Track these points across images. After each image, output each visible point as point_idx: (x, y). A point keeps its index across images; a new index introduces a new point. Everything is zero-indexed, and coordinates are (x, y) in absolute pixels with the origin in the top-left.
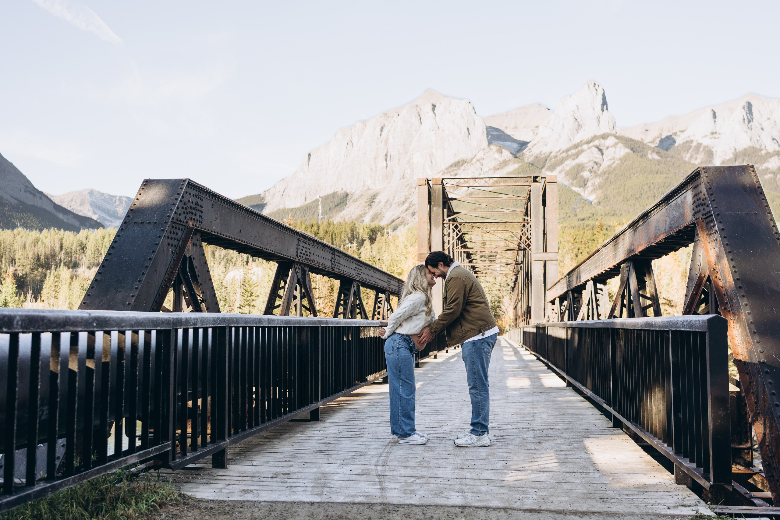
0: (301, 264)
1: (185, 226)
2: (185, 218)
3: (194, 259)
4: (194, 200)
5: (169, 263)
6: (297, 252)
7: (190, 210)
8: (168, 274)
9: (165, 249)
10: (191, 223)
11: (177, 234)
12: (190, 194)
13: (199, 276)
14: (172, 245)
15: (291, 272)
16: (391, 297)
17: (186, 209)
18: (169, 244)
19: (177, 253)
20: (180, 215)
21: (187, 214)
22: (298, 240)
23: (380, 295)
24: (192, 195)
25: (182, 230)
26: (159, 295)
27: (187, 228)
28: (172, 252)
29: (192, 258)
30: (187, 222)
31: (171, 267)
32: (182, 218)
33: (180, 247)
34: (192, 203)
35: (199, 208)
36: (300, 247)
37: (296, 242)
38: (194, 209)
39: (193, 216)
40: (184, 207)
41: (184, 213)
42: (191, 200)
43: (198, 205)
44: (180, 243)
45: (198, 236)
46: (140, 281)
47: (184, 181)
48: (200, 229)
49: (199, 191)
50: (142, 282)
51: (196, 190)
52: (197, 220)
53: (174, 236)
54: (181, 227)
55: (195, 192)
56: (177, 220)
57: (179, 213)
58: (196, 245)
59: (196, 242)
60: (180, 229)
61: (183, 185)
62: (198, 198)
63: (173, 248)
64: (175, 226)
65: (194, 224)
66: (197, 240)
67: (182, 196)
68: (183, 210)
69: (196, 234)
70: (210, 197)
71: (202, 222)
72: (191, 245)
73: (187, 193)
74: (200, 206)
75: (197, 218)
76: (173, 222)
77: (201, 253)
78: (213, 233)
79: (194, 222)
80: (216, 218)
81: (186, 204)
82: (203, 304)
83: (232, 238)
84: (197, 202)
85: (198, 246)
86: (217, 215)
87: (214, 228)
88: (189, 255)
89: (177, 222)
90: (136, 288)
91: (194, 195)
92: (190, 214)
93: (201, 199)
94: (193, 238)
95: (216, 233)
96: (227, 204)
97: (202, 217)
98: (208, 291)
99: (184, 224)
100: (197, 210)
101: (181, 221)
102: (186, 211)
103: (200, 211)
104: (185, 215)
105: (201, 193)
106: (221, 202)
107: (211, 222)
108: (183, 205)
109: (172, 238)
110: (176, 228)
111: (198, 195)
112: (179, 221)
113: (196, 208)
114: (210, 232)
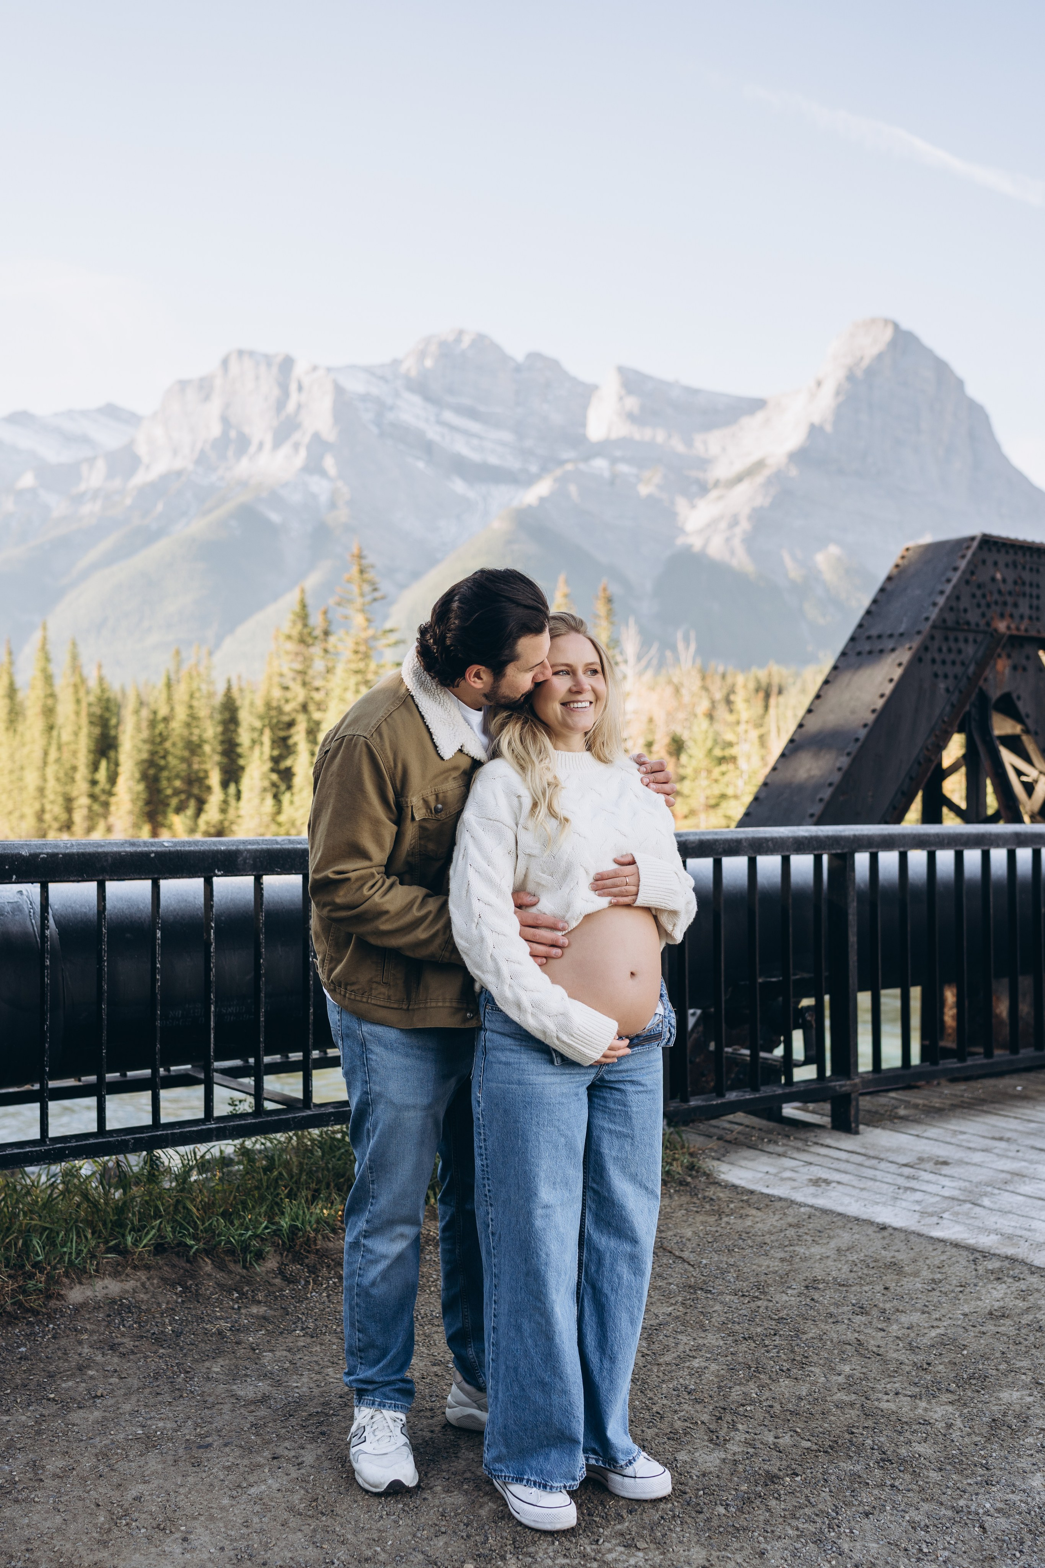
1: (987, 632)
2: (983, 615)
3: (1019, 698)
4: (1011, 575)
5: (937, 712)
7: (996, 596)
8: (936, 736)
9: (928, 685)
10: (1002, 626)
11: (960, 651)
12: (996, 564)
13: (1036, 733)
14: (946, 676)
17: (984, 596)
18: (936, 675)
19: (961, 692)
20: (965, 611)
21: (988, 606)
24: (1001, 564)
26: (911, 778)
27: (992, 635)
28: (947, 690)
29: (1014, 696)
30: (988, 624)
31: (944, 722)
32: (973, 616)
33: (969, 678)
34: (1004, 581)
35: (1027, 589)
38: (1010, 593)
39: (1009, 609)
40: (979, 593)
41: (979, 606)
42: (999, 576)
43: (1024, 583)
44: (972, 669)
45: (1028, 649)
46: (848, 754)
47: (973, 539)
48: (1033, 633)
49: (1024, 555)
50: (852, 756)
51: (1016, 553)
52: (1022, 617)
53: (952, 656)
54: (971, 637)
55: (1010, 558)
56: (958, 623)
57: (962, 607)
58: (1024, 669)
59: (1024, 662)
60: (971, 639)
61: (968, 548)
62: (1024, 568)
63: (951, 682)
64: (951, 636)
65: (1013, 626)
66: (1028, 658)
67: (964, 572)
68: (976, 600)
69: (1022, 646)
71: (1038, 619)
72: (1008, 670)
73: (986, 563)
74: (1031, 585)
75: (1022, 610)
76: (948, 628)
77: (1041, 684)
79: (1013, 622)
81: (985, 586)
84: (1021, 578)
85: (1031, 670)
88: (1003, 693)
89: (958, 627)
90: (839, 769)
91: (1010, 564)
92: (1000, 606)
93: (1032, 569)
94: (1013, 655)
97: (1038, 608)
99: (981, 628)
100: (1019, 594)
101: (968, 623)
102: (983, 602)
103: (1032, 596)
104: (982, 609)
105: (1032, 556)
108: (974, 591)
109: (944, 662)
110: (957, 640)
111: (1021, 563)
112: (965, 624)
113: (1016, 589)
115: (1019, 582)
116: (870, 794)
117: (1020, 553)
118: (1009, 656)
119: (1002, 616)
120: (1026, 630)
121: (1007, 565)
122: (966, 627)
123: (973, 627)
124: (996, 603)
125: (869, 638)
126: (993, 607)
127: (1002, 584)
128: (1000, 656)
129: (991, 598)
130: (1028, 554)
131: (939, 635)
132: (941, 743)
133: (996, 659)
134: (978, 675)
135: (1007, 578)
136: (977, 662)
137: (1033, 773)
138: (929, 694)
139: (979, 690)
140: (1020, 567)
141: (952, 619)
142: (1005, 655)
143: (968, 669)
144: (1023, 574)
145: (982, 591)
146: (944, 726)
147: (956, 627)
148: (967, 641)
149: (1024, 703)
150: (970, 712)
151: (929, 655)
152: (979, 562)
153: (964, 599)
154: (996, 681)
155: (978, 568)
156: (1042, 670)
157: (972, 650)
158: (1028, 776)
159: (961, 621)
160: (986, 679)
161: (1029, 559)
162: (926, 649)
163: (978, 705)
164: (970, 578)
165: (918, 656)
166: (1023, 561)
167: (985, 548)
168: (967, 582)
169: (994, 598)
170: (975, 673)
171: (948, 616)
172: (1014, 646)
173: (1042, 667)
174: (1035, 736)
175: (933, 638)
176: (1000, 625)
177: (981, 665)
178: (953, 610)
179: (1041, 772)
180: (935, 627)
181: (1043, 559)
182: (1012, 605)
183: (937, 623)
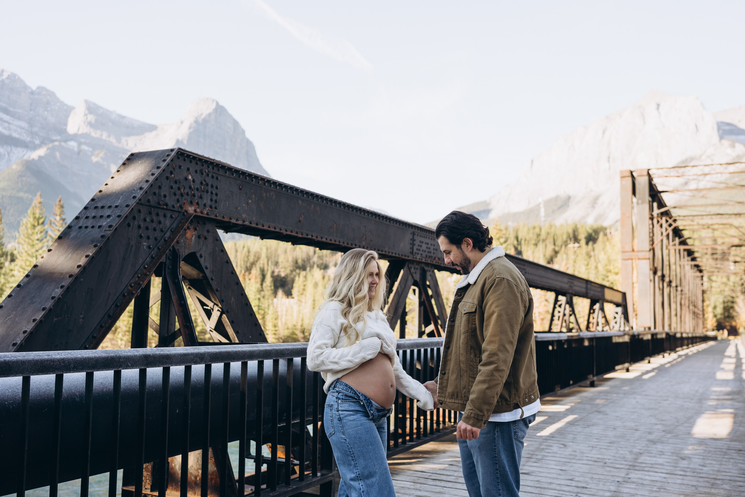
0: (419, 263)
1: (180, 212)
2: (178, 201)
3: (201, 256)
4: (199, 179)
5: (141, 261)
6: (412, 248)
8: (138, 277)
9: (133, 243)
10: (191, 210)
11: (160, 223)
12: (188, 169)
13: (212, 279)
15: (402, 272)
16: (576, 300)
17: (179, 189)
18: (141, 237)
19: (159, 249)
20: (165, 196)
21: (182, 195)
22: (413, 234)
23: (560, 298)
24: (192, 170)
25: (171, 217)
26: (117, 306)
27: (184, 214)
28: (149, 247)
29: (198, 255)
30: (181, 207)
31: (145, 268)
32: (170, 201)
33: (165, 240)
34: (194, 181)
35: (209, 189)
36: (417, 243)
37: (411, 237)
38: (197, 189)
39: (196, 200)
40: (175, 186)
41: (175, 194)
42: (190, 177)
43: (207, 185)
44: (168, 235)
45: (209, 226)
46: (62, 287)
47: (172, 150)
48: (213, 217)
49: (208, 167)
50: (65, 288)
51: (203, 165)
52: (205, 205)
53: (154, 225)
55: (199, 167)
56: (159, 203)
57: (162, 194)
58: (206, 238)
59: (206, 234)
60: (168, 215)
61: (168, 155)
62: (208, 175)
63: (152, 242)
64: (154, 211)
65: (198, 210)
66: (208, 231)
67: (164, 170)
68: (173, 191)
69: (204, 224)
70: (233, 175)
71: (216, 208)
72: (193, 238)
73: (180, 167)
74: (212, 186)
75: (205, 201)
76: (150, 206)
77: (217, 248)
78: (240, 222)
79: (198, 208)
80: (248, 203)
81: (180, 182)
82: (224, 316)
83: (281, 230)
84: (205, 181)
85: (210, 240)
86: (251, 199)
87: (244, 216)
88: (190, 252)
89: (159, 206)
90: (53, 298)
91: (198, 172)
92: (190, 196)
93: (213, 177)
94: (197, 228)
95: (247, 223)
96: (271, 186)
97: (216, 201)
98: (233, 299)
99: (176, 209)
100: (203, 191)
101: (167, 205)
102: (178, 193)
103: (212, 193)
104: (177, 197)
105: (213, 169)
106: (259, 182)
107: (237, 208)
108: (172, 184)
109: (147, 228)
110: (158, 215)
111: (206, 171)
112: (164, 205)
113: (201, 188)
114: (234, 221)
115: (204, 183)
116: (82, 316)
117: (205, 166)
118: (195, 229)
119: (191, 203)
120: (207, 214)
121: (196, 172)
122: (165, 207)
123: (170, 207)
124: (188, 194)
125: (96, 208)
126: (185, 196)
127: (192, 183)
128: (188, 228)
129: (184, 190)
130: (211, 167)
131: (144, 209)
132: (141, 283)
133: (185, 230)
134: (171, 239)
135: (196, 180)
136: (171, 231)
137: (210, 304)
138: (133, 249)
139: (171, 249)
140: (204, 174)
141: (153, 200)
142: (192, 228)
143: (165, 234)
144: (206, 179)
145: (177, 185)
146: (145, 271)
147: (158, 206)
148: (165, 216)
149: (205, 259)
150: (165, 263)
151: (136, 223)
152: (176, 166)
153: (163, 187)
154: (185, 244)
155: (174, 169)
156: (218, 240)
157: (168, 222)
158: (208, 306)
159: (161, 203)
160: (178, 242)
161: (212, 170)
162: (134, 218)
163: (171, 257)
164: (168, 175)
165: (127, 222)
166: (207, 171)
167: (181, 158)
168: (167, 178)
169: (186, 191)
170: (169, 238)
171: (150, 198)
172: (198, 223)
173: (218, 238)
174: (211, 281)
175: (139, 211)
176: (190, 208)
177: (175, 232)
178: (155, 194)
179: (215, 304)
180: (142, 204)
181: (221, 172)
182: (198, 197)
183: (143, 201)
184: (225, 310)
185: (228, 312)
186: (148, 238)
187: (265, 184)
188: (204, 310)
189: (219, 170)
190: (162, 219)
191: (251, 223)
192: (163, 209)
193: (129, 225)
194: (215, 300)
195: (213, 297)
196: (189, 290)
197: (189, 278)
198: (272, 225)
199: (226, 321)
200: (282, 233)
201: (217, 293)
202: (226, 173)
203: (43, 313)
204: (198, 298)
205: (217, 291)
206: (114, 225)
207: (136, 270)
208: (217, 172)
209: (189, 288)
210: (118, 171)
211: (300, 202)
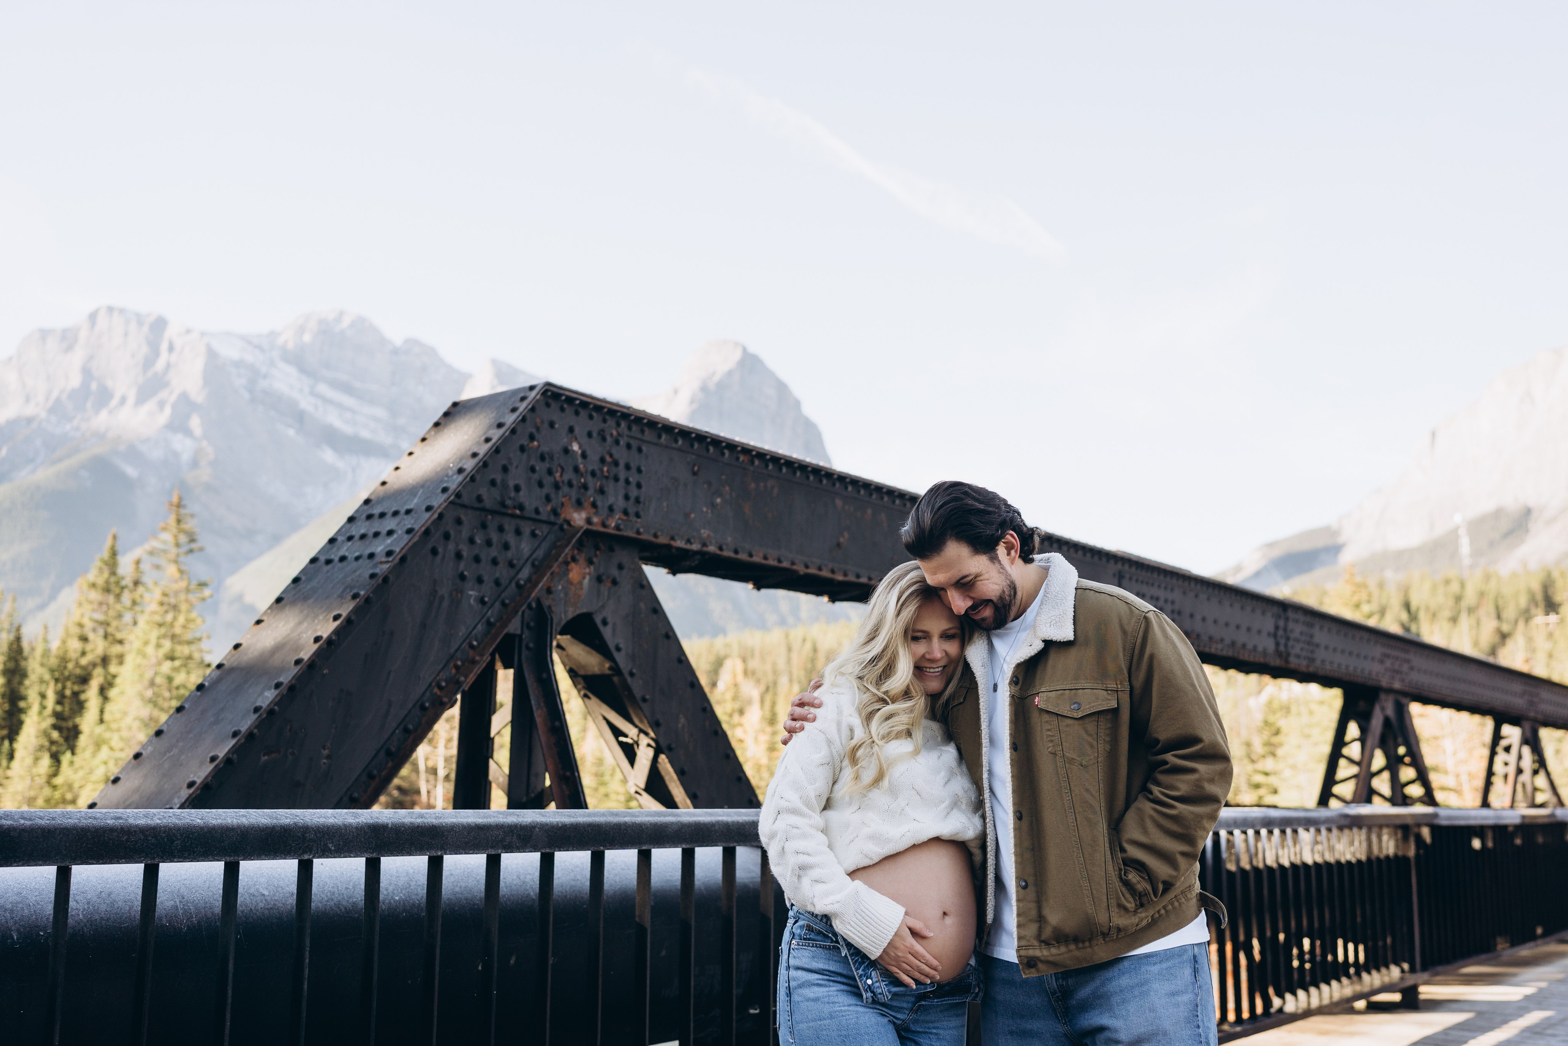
1: (553, 524)
2: (548, 499)
3: (605, 622)
4: (596, 450)
5: (462, 631)
7: (569, 475)
8: (457, 667)
9: (444, 591)
10: (579, 518)
11: (506, 547)
12: (571, 430)
13: (632, 674)
16: (1548, 733)
17: (550, 472)
18: (462, 577)
19: (504, 604)
20: (517, 489)
21: (557, 486)
23: (1507, 730)
24: (579, 432)
25: (533, 534)
26: (406, 730)
27: (561, 528)
28: (482, 601)
29: (598, 620)
30: (555, 512)
31: (472, 647)
32: (531, 499)
33: (518, 586)
34: (584, 455)
35: (621, 472)
38: (593, 474)
39: (591, 496)
40: (541, 467)
41: (541, 485)
42: (575, 447)
43: (616, 464)
44: (525, 573)
45: (622, 555)
46: (278, 686)
47: (532, 388)
48: (631, 534)
49: (618, 425)
50: (283, 689)
51: (605, 421)
52: (610, 509)
53: (494, 552)
54: (527, 528)
55: (596, 425)
56: (503, 504)
57: (511, 484)
58: (615, 582)
59: (615, 572)
60: (527, 531)
61: (523, 399)
62: (617, 442)
63: (488, 589)
64: (492, 522)
65: (595, 520)
66: (620, 567)
67: (513, 431)
68: (536, 476)
69: (612, 550)
70: (676, 441)
71: (638, 515)
72: (586, 581)
73: (552, 425)
74: (628, 467)
75: (611, 500)
76: (483, 510)
77: (642, 605)
78: (695, 547)
79: (596, 514)
80: (713, 505)
81: (552, 458)
82: (663, 758)
83: (793, 563)
84: (611, 455)
85: (626, 585)
86: (721, 495)
87: (705, 533)
88: (578, 612)
89: (504, 510)
90: (257, 710)
91: (595, 434)
92: (575, 489)
93: (629, 446)
94: (595, 560)
95: (712, 549)
96: (767, 466)
97: (637, 501)
98: (682, 720)
99: (543, 517)
100: (607, 478)
101: (521, 507)
102: (548, 481)
103: (627, 482)
104: (545, 490)
105: (630, 428)
106: (738, 459)
107: (687, 515)
108: (533, 462)
109: (477, 559)
110: (501, 529)
111: (612, 435)
112: (515, 507)
113: (602, 470)
114: (679, 543)
115: (608, 459)
116: (326, 752)
117: (611, 422)
118: (590, 562)
119: (579, 504)
120: (617, 528)
121: (590, 435)
122: (518, 512)
123: (529, 511)
124: (570, 484)
125: (370, 517)
126: (565, 489)
127: (580, 460)
128: (574, 559)
129: (561, 476)
130: (623, 424)
131: (468, 517)
132: (462, 679)
133: (567, 563)
134: (532, 582)
135: (589, 453)
136: (533, 565)
137: (632, 731)
138: (446, 603)
139: (534, 605)
140: (609, 439)
141: (490, 497)
142: (582, 558)
143: (518, 573)
144: (614, 451)
145: (547, 465)
146: (471, 653)
147: (501, 510)
148: (518, 532)
149: (614, 630)
150: (520, 636)
151: (451, 546)
152: (542, 422)
153: (512, 469)
154: (566, 594)
155: (538, 429)
156: (644, 586)
157: (526, 547)
158: (626, 736)
159: (509, 502)
160: (549, 591)
161: (626, 432)
162: (447, 536)
163: (532, 624)
164: (525, 441)
165: (430, 546)
166: (615, 433)
167: (554, 405)
168: (522, 449)
169: (566, 477)
170: (529, 580)
171: (483, 491)
172: (597, 548)
173: (645, 583)
174: (629, 679)
175: (459, 522)
176: (576, 516)
177: (540, 568)
178: (493, 483)
179: (641, 731)
180: (464, 506)
181: (649, 435)
182: (595, 491)
183: (465, 500)
184: (663, 744)
185: (670, 749)
186: (480, 580)
187: (752, 463)
188: (621, 744)
189: (643, 432)
190: (511, 538)
191: (721, 549)
192: (513, 516)
193: (434, 552)
194: (641, 721)
195: (637, 716)
196: (586, 700)
197: (582, 672)
198: (773, 553)
199: (667, 769)
200: (795, 572)
201: (644, 706)
202: (660, 437)
203: (233, 742)
204: (605, 719)
205: (644, 700)
206: (398, 550)
207: (452, 651)
208: (639, 435)
209: (586, 696)
210: (424, 440)
211: (839, 502)
